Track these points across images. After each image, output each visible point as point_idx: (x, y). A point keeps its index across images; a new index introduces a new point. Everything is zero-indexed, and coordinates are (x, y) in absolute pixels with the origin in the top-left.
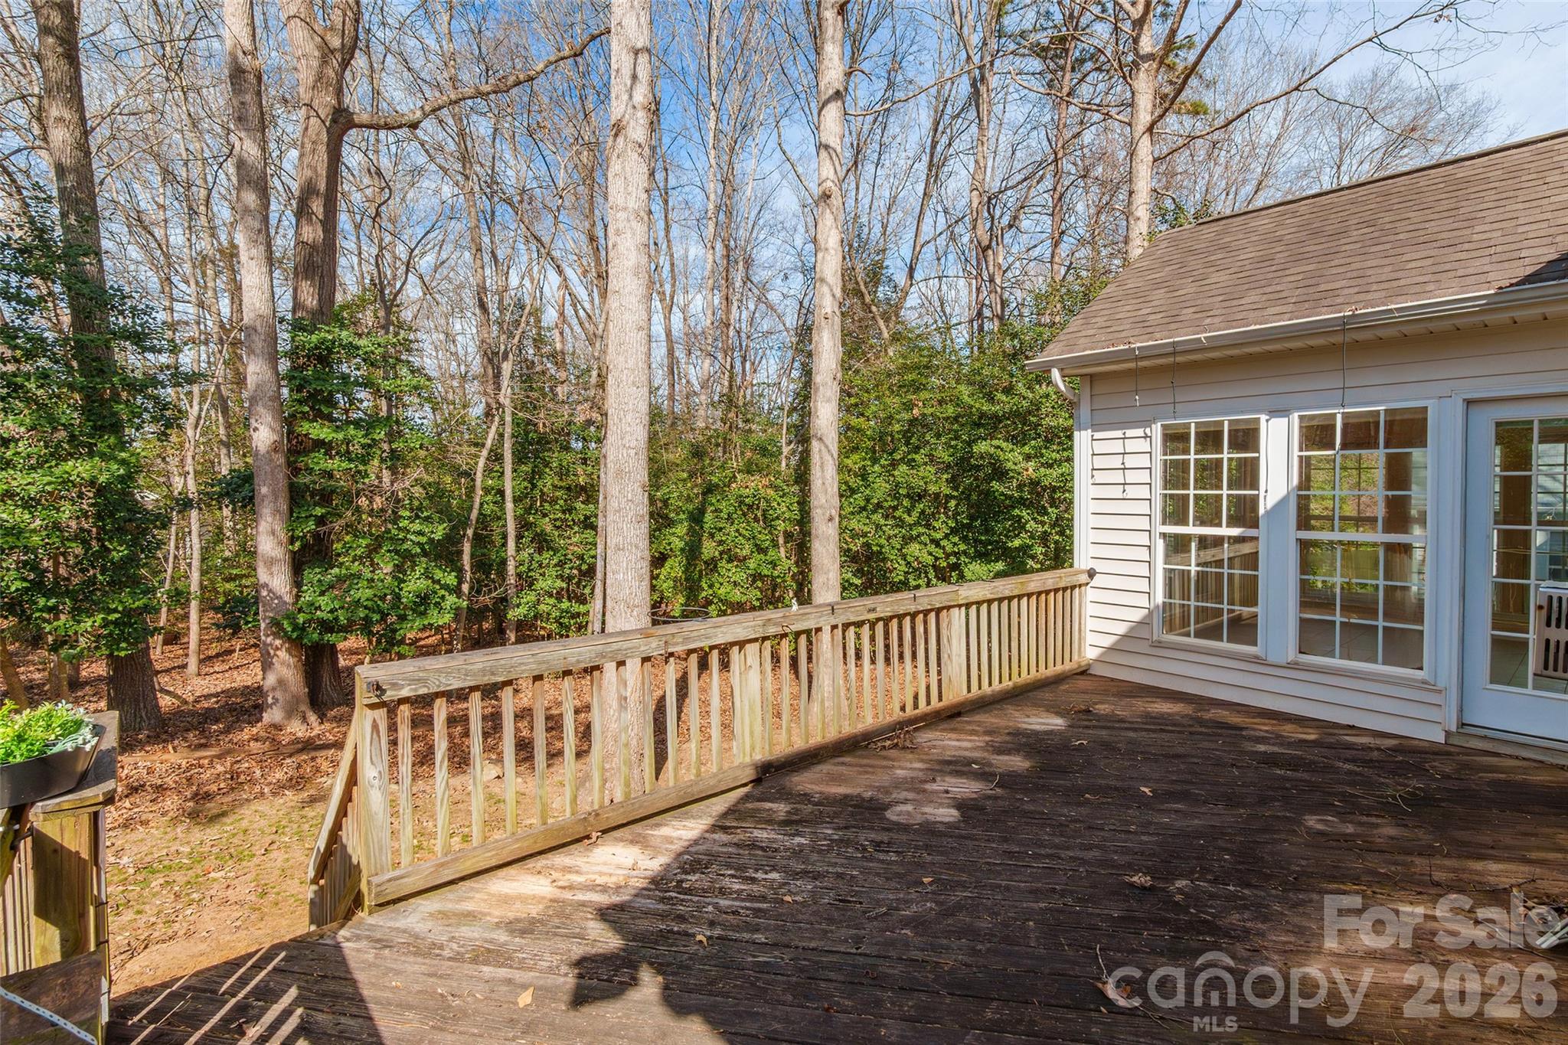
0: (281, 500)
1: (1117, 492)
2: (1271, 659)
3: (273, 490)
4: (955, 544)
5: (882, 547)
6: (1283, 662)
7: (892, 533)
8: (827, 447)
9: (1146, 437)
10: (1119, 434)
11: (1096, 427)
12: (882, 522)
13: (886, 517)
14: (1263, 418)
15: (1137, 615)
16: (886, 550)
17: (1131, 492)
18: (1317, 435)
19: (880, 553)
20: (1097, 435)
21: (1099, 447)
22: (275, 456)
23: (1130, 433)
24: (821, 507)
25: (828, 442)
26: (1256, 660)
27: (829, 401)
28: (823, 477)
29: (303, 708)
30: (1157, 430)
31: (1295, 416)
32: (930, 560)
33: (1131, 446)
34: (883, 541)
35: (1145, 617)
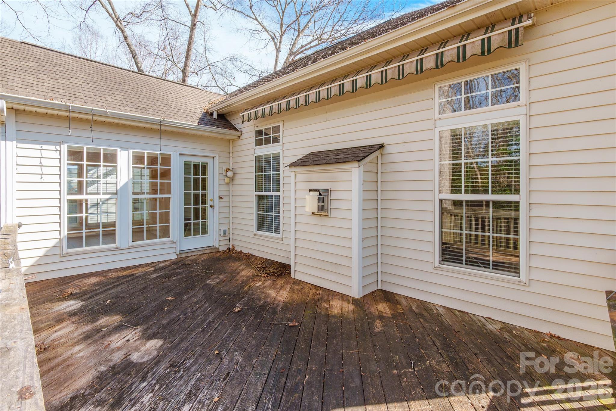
1: (37, 178)
2: (122, 247)
6: (127, 247)
9: (57, 150)
10: (38, 146)
11: (19, 140)
14: (119, 150)
15: (52, 243)
17: (46, 178)
18: (138, 159)
20: (20, 145)
21: (21, 152)
23: (45, 147)
26: (117, 249)
30: (64, 148)
31: (131, 151)
33: (45, 154)
35: (57, 243)
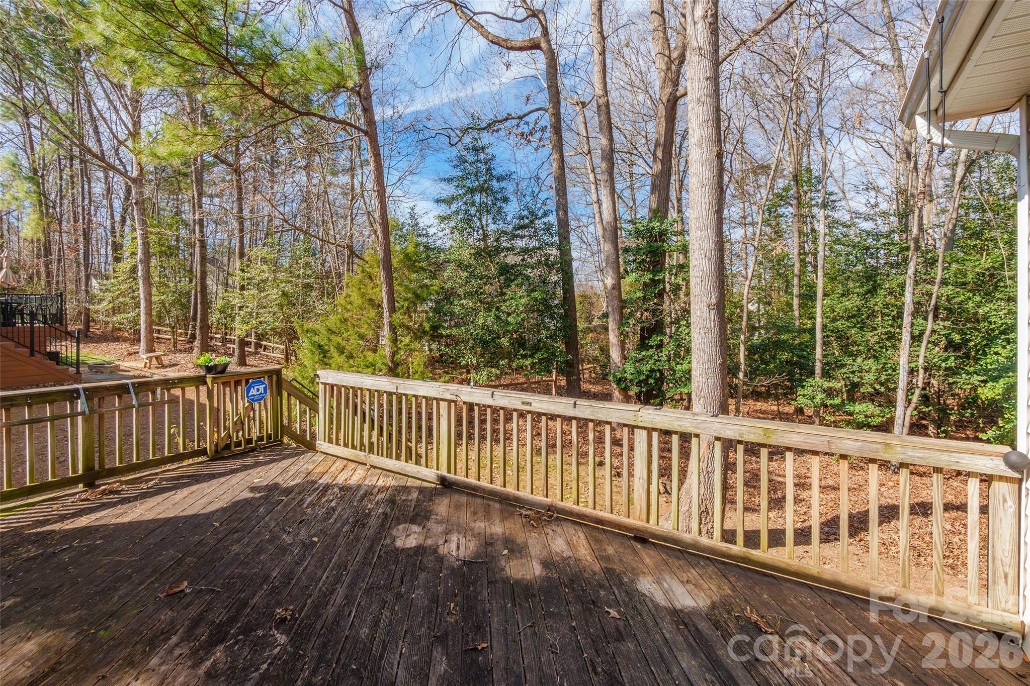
0: (616, 313)
22: (613, 292)
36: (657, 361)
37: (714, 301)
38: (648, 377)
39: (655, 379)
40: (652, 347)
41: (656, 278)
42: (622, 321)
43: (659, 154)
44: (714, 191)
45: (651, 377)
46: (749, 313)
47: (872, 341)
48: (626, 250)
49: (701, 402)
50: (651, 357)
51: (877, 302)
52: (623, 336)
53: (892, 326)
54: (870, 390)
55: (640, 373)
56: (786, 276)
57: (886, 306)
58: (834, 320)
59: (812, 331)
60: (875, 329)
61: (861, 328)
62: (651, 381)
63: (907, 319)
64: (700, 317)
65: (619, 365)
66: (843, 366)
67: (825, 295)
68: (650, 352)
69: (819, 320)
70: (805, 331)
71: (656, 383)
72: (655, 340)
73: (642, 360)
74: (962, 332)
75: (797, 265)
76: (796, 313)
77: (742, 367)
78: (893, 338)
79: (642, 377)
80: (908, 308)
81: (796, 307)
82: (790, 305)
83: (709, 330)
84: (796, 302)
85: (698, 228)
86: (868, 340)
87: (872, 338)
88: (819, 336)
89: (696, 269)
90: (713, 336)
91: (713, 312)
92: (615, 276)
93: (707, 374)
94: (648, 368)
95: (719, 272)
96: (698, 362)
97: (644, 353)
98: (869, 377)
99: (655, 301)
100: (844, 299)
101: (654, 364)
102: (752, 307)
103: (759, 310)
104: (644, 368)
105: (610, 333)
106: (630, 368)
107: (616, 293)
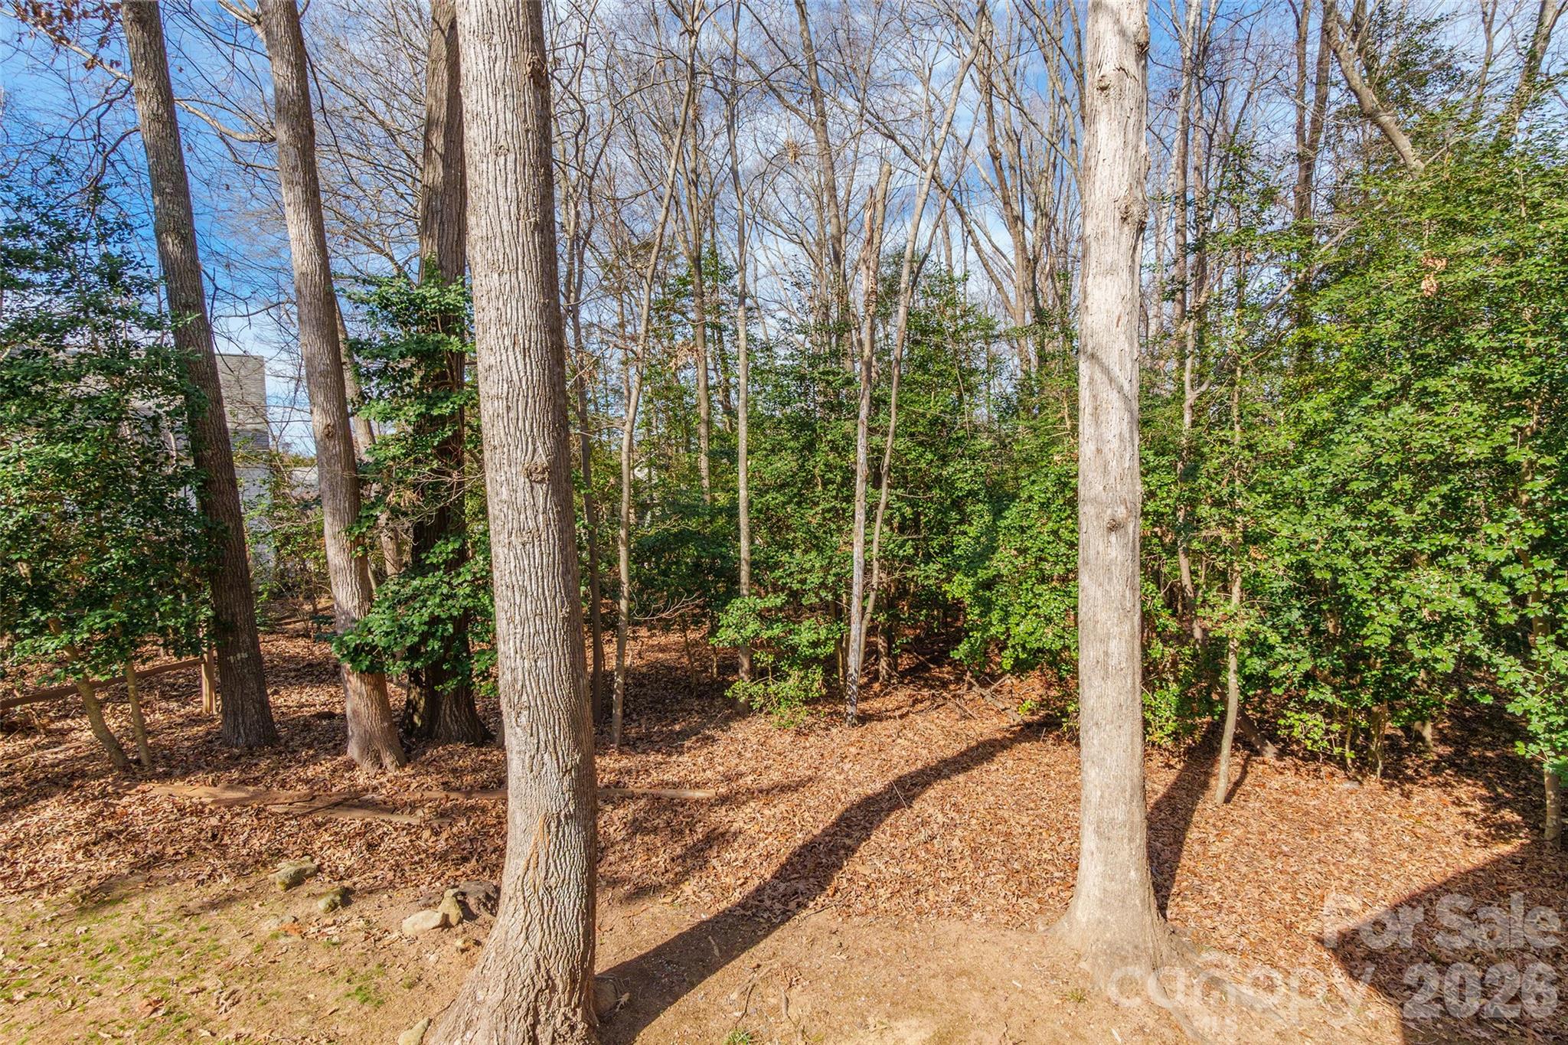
0: (340, 496)
3: (331, 484)
4: (1544, 576)
5: (1336, 571)
7: (1363, 544)
8: (1106, 371)
12: (1346, 521)
13: (1357, 512)
16: (1351, 579)
19: (1336, 586)
22: (330, 444)
24: (1095, 500)
25: (1112, 360)
27: (1111, 271)
28: (1099, 439)
29: (377, 746)
32: (1467, 606)
34: (1343, 562)
36: (448, 597)
37: (542, 459)
38: (424, 638)
39: (442, 639)
40: (435, 567)
41: (435, 412)
42: (358, 513)
43: (438, 141)
44: (529, 171)
45: (433, 635)
46: (636, 486)
47: (814, 522)
48: (356, 346)
49: (523, 719)
50: (432, 590)
51: (818, 463)
52: (362, 546)
53: (835, 497)
54: (815, 600)
55: (405, 630)
56: (688, 423)
57: (829, 467)
58: (761, 493)
59: (732, 511)
60: (817, 504)
61: (799, 504)
62: (435, 644)
63: (860, 487)
64: (511, 504)
65: (355, 615)
66: (777, 565)
67: (750, 452)
68: (430, 580)
69: (743, 493)
70: (721, 511)
71: (447, 648)
72: (445, 549)
73: (413, 597)
74: (913, 504)
75: (704, 405)
76: (706, 482)
77: (625, 588)
78: (840, 516)
79: (411, 640)
80: (862, 470)
81: (704, 473)
82: (694, 469)
83: (535, 535)
84: (704, 463)
85: (492, 265)
86: (809, 523)
87: (813, 517)
88: (743, 520)
89: (494, 376)
90: (545, 552)
91: (541, 490)
92: (332, 407)
93: (533, 648)
94: (426, 618)
95: (553, 386)
96: (510, 620)
97: (416, 583)
98: (814, 579)
99: (435, 465)
100: (773, 458)
101: (440, 605)
102: (641, 474)
103: (650, 479)
104: (416, 619)
105: (328, 540)
106: (380, 621)
107: (336, 447)
